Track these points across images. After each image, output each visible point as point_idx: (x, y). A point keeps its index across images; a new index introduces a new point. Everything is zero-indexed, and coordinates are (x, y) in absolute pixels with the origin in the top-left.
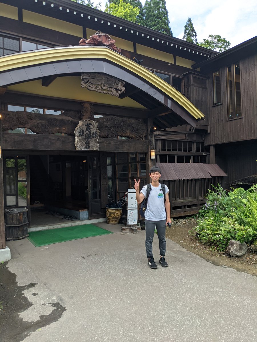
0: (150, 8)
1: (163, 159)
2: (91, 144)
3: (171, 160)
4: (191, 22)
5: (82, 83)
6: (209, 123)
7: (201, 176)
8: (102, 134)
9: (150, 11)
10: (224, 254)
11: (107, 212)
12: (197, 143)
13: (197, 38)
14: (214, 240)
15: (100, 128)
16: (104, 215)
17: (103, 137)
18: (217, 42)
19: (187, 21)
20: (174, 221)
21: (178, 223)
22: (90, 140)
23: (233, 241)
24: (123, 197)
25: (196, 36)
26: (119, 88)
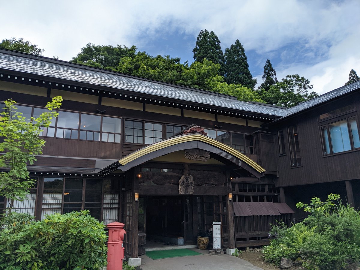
0: (230, 55)
1: (241, 199)
2: (189, 190)
3: (248, 199)
4: (269, 63)
5: (185, 155)
6: (278, 169)
7: (272, 213)
8: (196, 183)
9: (230, 58)
10: (278, 268)
11: (198, 240)
12: (269, 185)
13: (276, 76)
14: (273, 259)
15: (194, 179)
16: (195, 243)
17: (196, 185)
18: (296, 81)
19: (266, 63)
20: (250, 250)
21: (254, 251)
22: (188, 188)
23: (283, 258)
24: (209, 228)
25: (275, 75)
26: (206, 156)
